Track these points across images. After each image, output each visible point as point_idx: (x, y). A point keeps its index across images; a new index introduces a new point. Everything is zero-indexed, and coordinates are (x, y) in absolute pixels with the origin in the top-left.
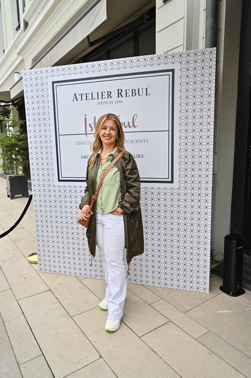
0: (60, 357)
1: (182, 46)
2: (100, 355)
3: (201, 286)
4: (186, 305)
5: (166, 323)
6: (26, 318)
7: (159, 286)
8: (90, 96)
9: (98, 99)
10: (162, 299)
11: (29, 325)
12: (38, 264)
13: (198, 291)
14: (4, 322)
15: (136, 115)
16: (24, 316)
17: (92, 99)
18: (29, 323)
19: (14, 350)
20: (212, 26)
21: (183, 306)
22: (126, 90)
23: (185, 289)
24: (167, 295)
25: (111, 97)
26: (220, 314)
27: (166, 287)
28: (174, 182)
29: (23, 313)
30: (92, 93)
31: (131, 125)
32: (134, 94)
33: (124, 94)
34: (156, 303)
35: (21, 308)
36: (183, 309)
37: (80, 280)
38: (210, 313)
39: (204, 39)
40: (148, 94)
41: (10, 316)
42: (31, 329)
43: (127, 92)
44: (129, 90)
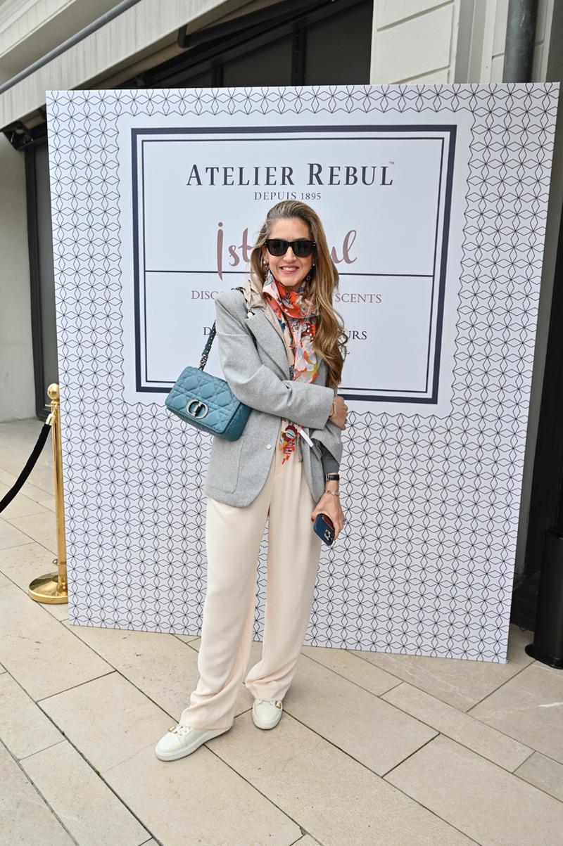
0: (200, 841)
1: (446, 71)
2: (301, 828)
3: (489, 647)
4: (463, 694)
5: (433, 739)
6: (75, 747)
7: (388, 651)
8: (234, 176)
9: (256, 183)
10: (404, 681)
11: (90, 765)
12: (70, 605)
13: (480, 659)
14: (17, 761)
15: (353, 233)
16: (69, 741)
17: (241, 183)
18: (87, 758)
19: (73, 833)
20: (524, 31)
21: (458, 696)
23: (449, 656)
24: (411, 670)
25: (291, 183)
26: (547, 711)
27: (403, 652)
28: (438, 402)
29: (63, 734)
30: (241, 169)
31: (340, 256)
32: (352, 179)
33: (325, 176)
34: (392, 693)
35: (52, 721)
36: (461, 704)
37: (186, 644)
38: (522, 711)
39: (495, 59)
40: (387, 181)
41: (29, 745)
42: (99, 775)
43: (334, 174)
44: (339, 168)
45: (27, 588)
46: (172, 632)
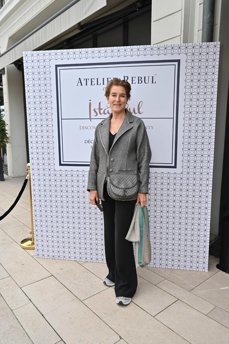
0: (80, 341)
1: (180, 37)
2: (120, 337)
3: (201, 265)
4: (190, 284)
5: (175, 302)
6: (34, 305)
7: (161, 267)
8: (95, 82)
9: (103, 84)
10: (166, 279)
11: (40, 312)
12: (35, 250)
13: (197, 270)
14: (12, 310)
16: (32, 302)
17: (97, 84)
18: (39, 309)
19: (31, 338)
20: (209, 21)
21: (187, 285)
22: (132, 78)
23: (185, 269)
24: (169, 275)
26: (222, 290)
27: (167, 267)
28: (177, 167)
29: (30, 300)
30: (97, 79)
31: (137, 111)
32: (140, 82)
33: (130, 81)
34: (161, 284)
35: (26, 295)
36: (188, 288)
37: (80, 265)
38: (213, 291)
39: (199, 31)
40: (154, 82)
41: (17, 304)
42: (43, 316)
43: (133, 80)
44: (135, 77)
45: (20, 243)
46: (75, 260)
